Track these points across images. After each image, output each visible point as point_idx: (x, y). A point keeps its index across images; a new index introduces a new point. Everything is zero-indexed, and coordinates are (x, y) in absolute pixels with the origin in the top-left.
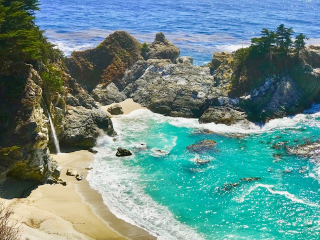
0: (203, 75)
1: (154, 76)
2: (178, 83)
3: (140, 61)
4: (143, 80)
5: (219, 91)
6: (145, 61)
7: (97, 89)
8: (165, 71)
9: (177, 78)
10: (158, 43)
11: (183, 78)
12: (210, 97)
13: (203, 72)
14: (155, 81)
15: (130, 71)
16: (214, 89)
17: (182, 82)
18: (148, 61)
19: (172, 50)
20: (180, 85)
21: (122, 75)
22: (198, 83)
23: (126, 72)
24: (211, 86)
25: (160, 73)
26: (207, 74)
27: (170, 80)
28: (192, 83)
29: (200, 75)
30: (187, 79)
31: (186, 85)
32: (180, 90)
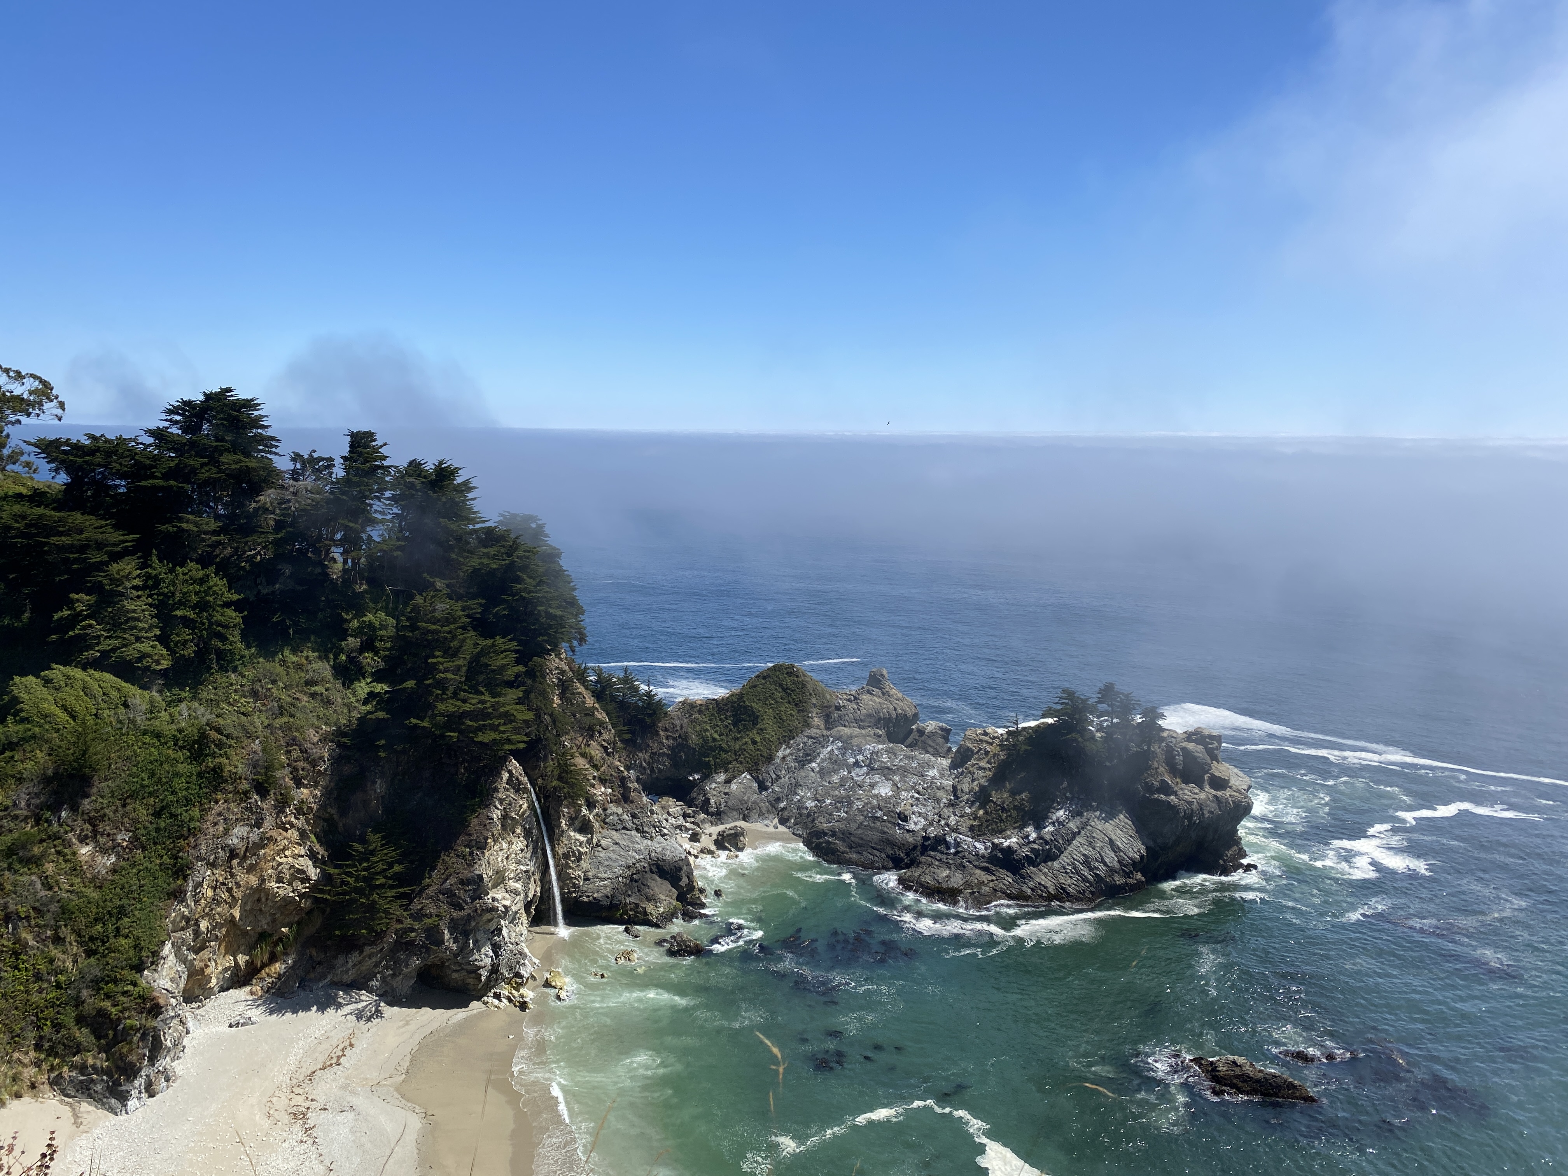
0: (934, 778)
1: (836, 767)
2: (875, 792)
3: (813, 732)
4: (812, 774)
5: (953, 820)
6: (825, 732)
7: (714, 785)
8: (860, 758)
9: (877, 778)
10: (869, 692)
11: (887, 779)
12: (932, 832)
13: (935, 771)
14: (835, 779)
15: (788, 751)
16: (946, 812)
17: (884, 790)
18: (834, 732)
19: (895, 709)
20: (876, 796)
21: (770, 759)
22: (916, 795)
23: (780, 754)
24: (942, 805)
25: (852, 760)
26: (942, 776)
27: (863, 781)
28: (904, 794)
29: (927, 776)
30: (895, 784)
31: (890, 797)
32: (873, 808)
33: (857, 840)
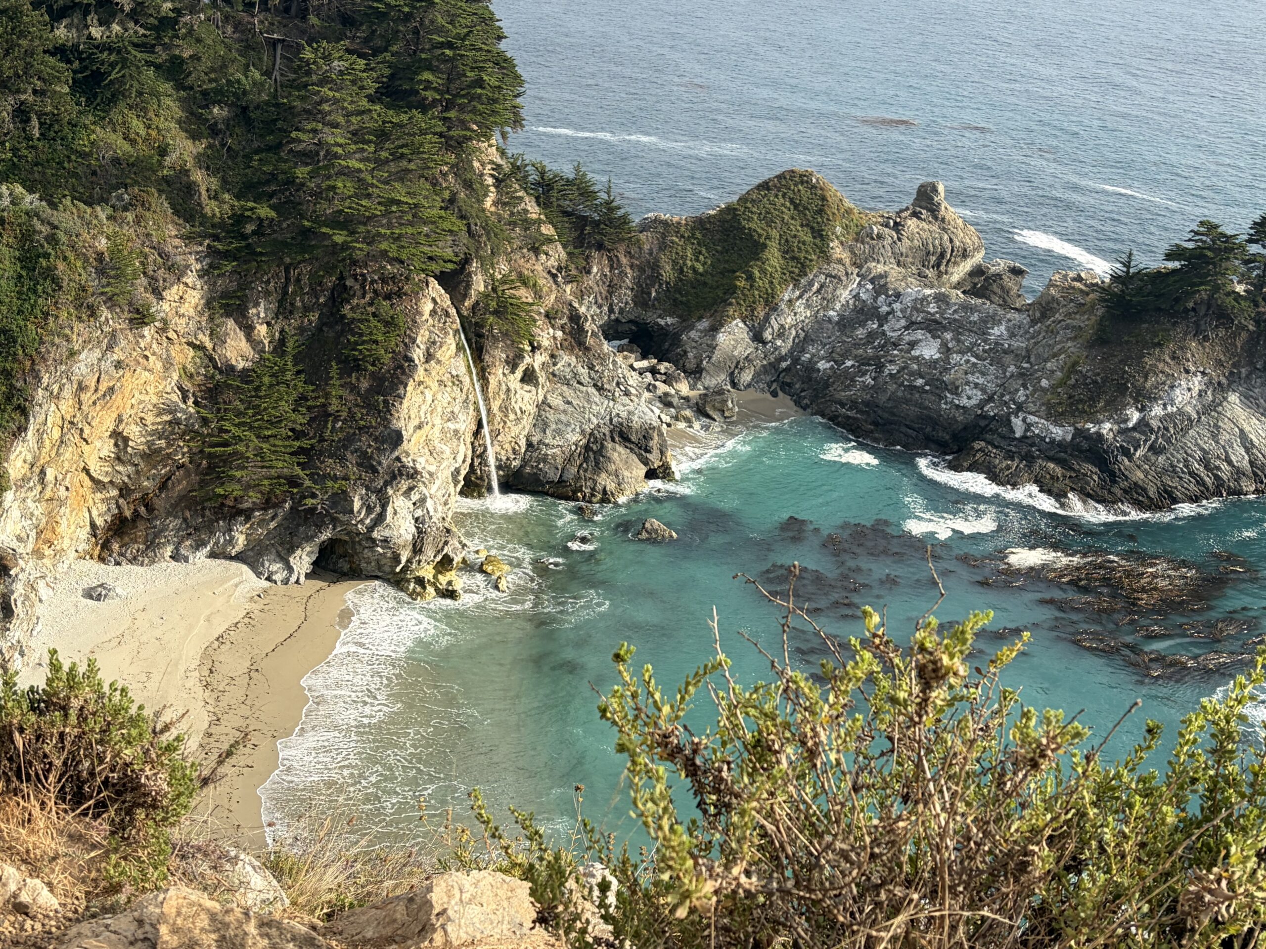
1: (862, 318)
3: (833, 267)
4: (829, 326)
5: (1021, 395)
6: (850, 269)
7: (693, 334)
8: (897, 306)
9: (919, 334)
10: (915, 215)
11: (934, 337)
13: (1003, 328)
15: (798, 292)
16: (1016, 384)
17: (929, 350)
18: (863, 269)
19: (951, 241)
20: (916, 359)
21: (772, 302)
22: (973, 360)
23: (786, 296)
24: (1008, 374)
26: (1012, 335)
27: (900, 338)
28: (956, 358)
29: (989, 334)
30: (944, 344)
31: (936, 361)
32: (912, 374)
33: (886, 415)
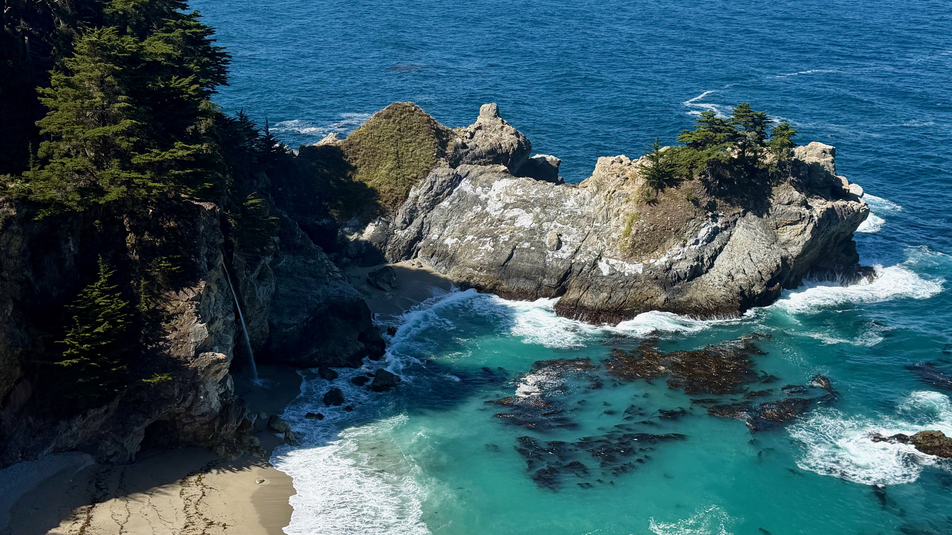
0: (572, 207)
1: (468, 204)
2: (517, 225)
3: (441, 170)
4: (446, 212)
6: (452, 171)
9: (516, 212)
11: (528, 212)
12: (581, 258)
13: (572, 200)
15: (418, 191)
17: (527, 222)
18: (459, 169)
19: (512, 144)
20: (520, 229)
22: (559, 225)
24: (586, 232)
25: (483, 196)
26: (581, 205)
27: (502, 215)
29: (565, 206)
30: (537, 217)
31: (534, 229)
